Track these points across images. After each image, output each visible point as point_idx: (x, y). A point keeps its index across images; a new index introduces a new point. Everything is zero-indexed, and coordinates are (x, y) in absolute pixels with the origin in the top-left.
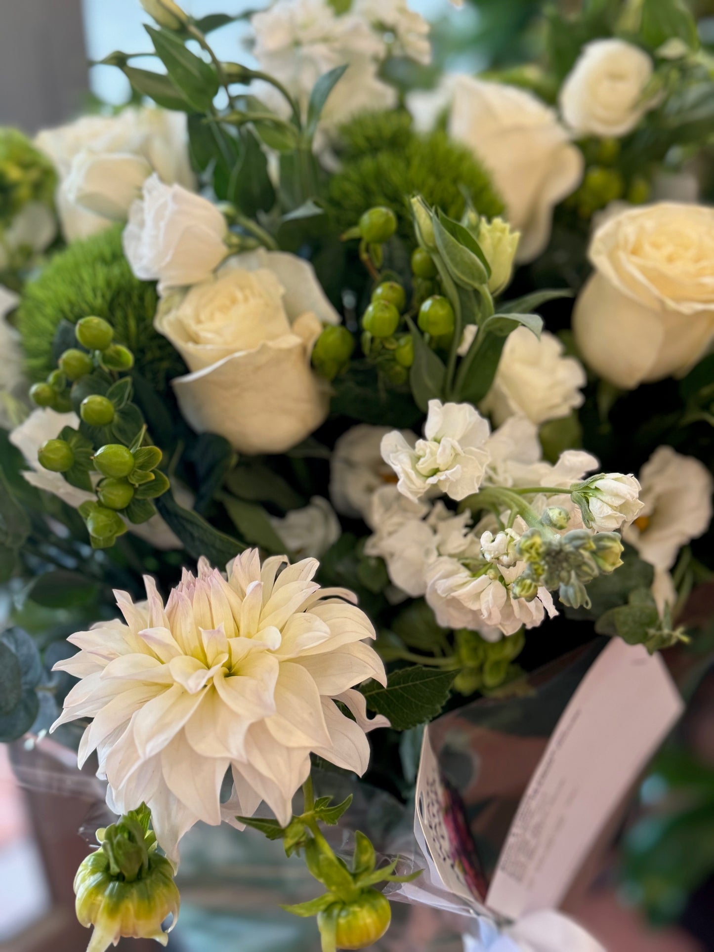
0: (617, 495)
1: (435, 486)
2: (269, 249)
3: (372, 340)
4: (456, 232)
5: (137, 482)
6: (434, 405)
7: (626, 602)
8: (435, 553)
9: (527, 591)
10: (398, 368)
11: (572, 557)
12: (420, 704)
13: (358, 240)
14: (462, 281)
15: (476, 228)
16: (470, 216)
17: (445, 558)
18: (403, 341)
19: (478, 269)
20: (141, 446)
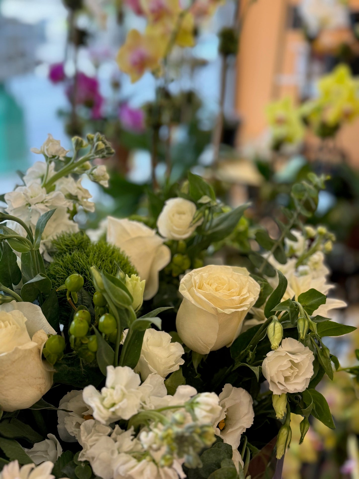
0: (207, 404)
1: (114, 413)
3: (75, 339)
4: (114, 281)
6: (110, 369)
7: (219, 467)
8: (116, 452)
9: (168, 462)
10: (90, 353)
11: (189, 438)
13: (65, 291)
14: (119, 305)
15: (124, 279)
16: (120, 274)
17: (123, 454)
18: (91, 339)
19: (126, 298)
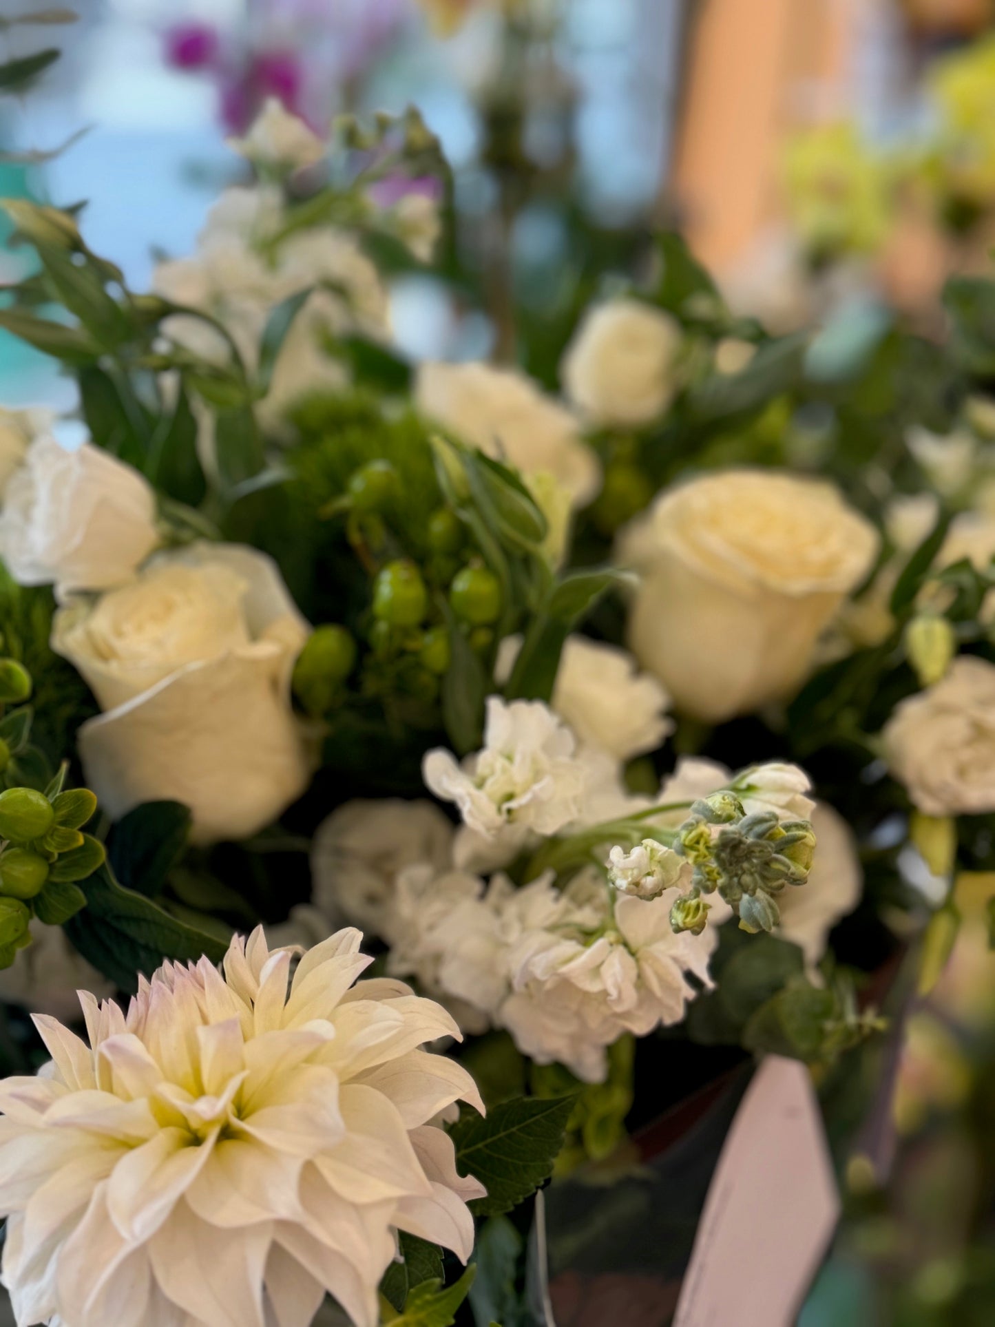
0: (783, 790)
2: (212, 540)
5: (56, 848)
6: (495, 706)
8: (517, 927)
9: (694, 917)
10: (426, 676)
11: (757, 849)
12: (521, 1163)
13: (343, 515)
14: (512, 541)
18: (429, 639)
19: (531, 521)
20: (64, 789)
